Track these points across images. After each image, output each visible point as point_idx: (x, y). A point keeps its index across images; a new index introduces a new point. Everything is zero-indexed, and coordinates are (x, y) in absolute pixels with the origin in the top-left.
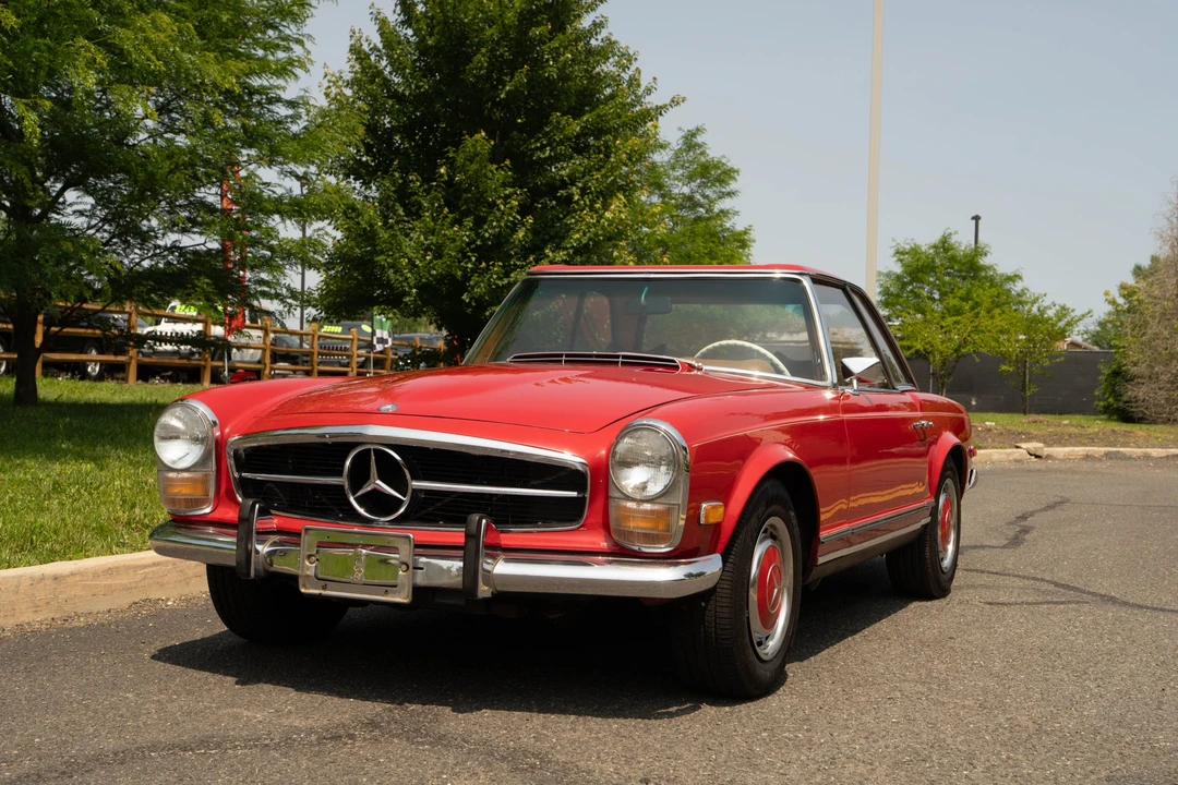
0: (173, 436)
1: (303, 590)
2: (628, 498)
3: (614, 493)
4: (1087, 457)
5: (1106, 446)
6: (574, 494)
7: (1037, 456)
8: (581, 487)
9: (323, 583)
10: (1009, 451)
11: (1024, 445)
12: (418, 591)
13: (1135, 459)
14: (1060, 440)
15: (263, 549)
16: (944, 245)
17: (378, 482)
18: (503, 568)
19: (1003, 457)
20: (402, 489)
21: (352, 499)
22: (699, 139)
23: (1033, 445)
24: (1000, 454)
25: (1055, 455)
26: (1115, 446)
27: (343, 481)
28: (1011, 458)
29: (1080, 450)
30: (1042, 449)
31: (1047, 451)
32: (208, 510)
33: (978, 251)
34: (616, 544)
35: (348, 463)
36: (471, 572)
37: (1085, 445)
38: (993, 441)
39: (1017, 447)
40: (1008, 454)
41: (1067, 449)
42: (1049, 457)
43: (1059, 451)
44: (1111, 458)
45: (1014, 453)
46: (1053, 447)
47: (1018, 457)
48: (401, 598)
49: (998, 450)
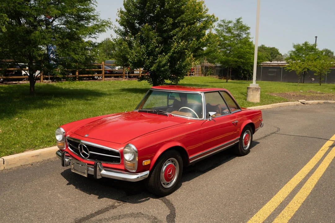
1: (72, 171)
3: (124, 159)
4: (319, 103)
5: (325, 100)
6: (119, 157)
7: (303, 103)
10: (295, 102)
11: (300, 101)
13: (332, 104)
14: (312, 98)
18: (103, 172)
19: (293, 104)
21: (81, 153)
23: (302, 101)
24: (292, 103)
25: (309, 103)
26: (327, 100)
28: (295, 104)
29: (316, 101)
30: (305, 101)
31: (307, 102)
35: (79, 147)
36: (95, 172)
37: (319, 100)
38: (294, 99)
39: (298, 101)
41: (313, 101)
42: (307, 104)
43: (311, 102)
44: (325, 104)
45: (297, 103)
46: (310, 100)
47: (297, 104)
48: (86, 176)
49: (292, 102)
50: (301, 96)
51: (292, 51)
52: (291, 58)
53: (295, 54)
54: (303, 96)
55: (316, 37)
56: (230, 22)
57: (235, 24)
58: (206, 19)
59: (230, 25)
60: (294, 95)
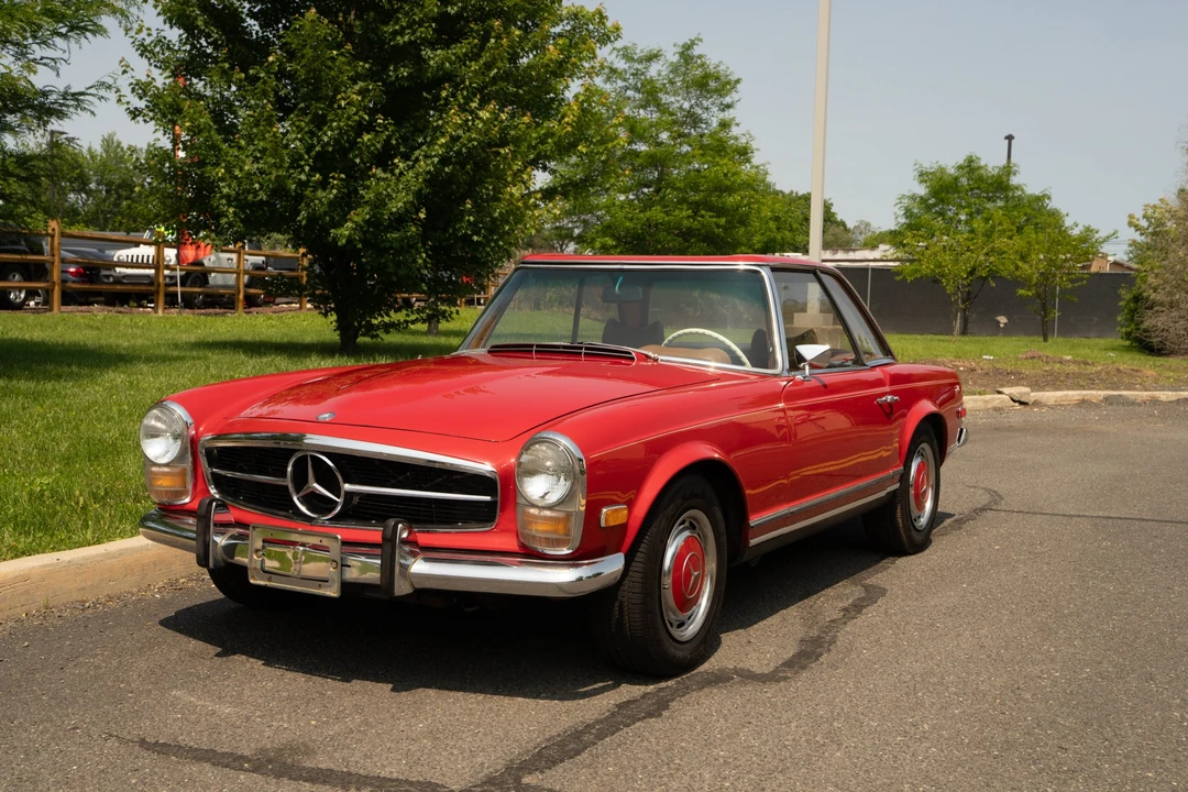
0: (154, 434)
1: (252, 581)
2: (533, 506)
3: (520, 501)
4: (1083, 402)
5: (1107, 389)
6: (488, 498)
7: (1021, 403)
8: (492, 492)
9: (268, 575)
10: (988, 397)
11: (1006, 390)
12: (346, 586)
13: (1139, 405)
14: (1054, 382)
15: (221, 541)
16: (970, 166)
17: (316, 485)
18: (419, 567)
19: (980, 405)
20: (336, 490)
21: (295, 499)
22: (696, 51)
23: (1016, 391)
24: (976, 401)
25: (1044, 400)
26: (1118, 389)
27: (288, 482)
28: (989, 406)
29: (1075, 395)
30: (1028, 394)
31: (1034, 396)
32: (187, 500)
33: (1008, 170)
34: (523, 546)
35: (289, 469)
36: (388, 569)
37: (1083, 388)
38: (975, 383)
39: (999, 393)
40: (986, 402)
41: (1059, 394)
42: (1037, 403)
43: (1050, 396)
44: (1111, 404)
45: (994, 399)
46: (1044, 390)
47: (996, 403)
48: (332, 592)
49: (974, 397)
50: (1000, 373)
51: (913, 198)
52: (913, 225)
53: (929, 208)
54: (1012, 373)
55: (1010, 138)
56: (652, 57)
57: (675, 69)
58: (568, 28)
59: (655, 70)
60: (973, 370)
